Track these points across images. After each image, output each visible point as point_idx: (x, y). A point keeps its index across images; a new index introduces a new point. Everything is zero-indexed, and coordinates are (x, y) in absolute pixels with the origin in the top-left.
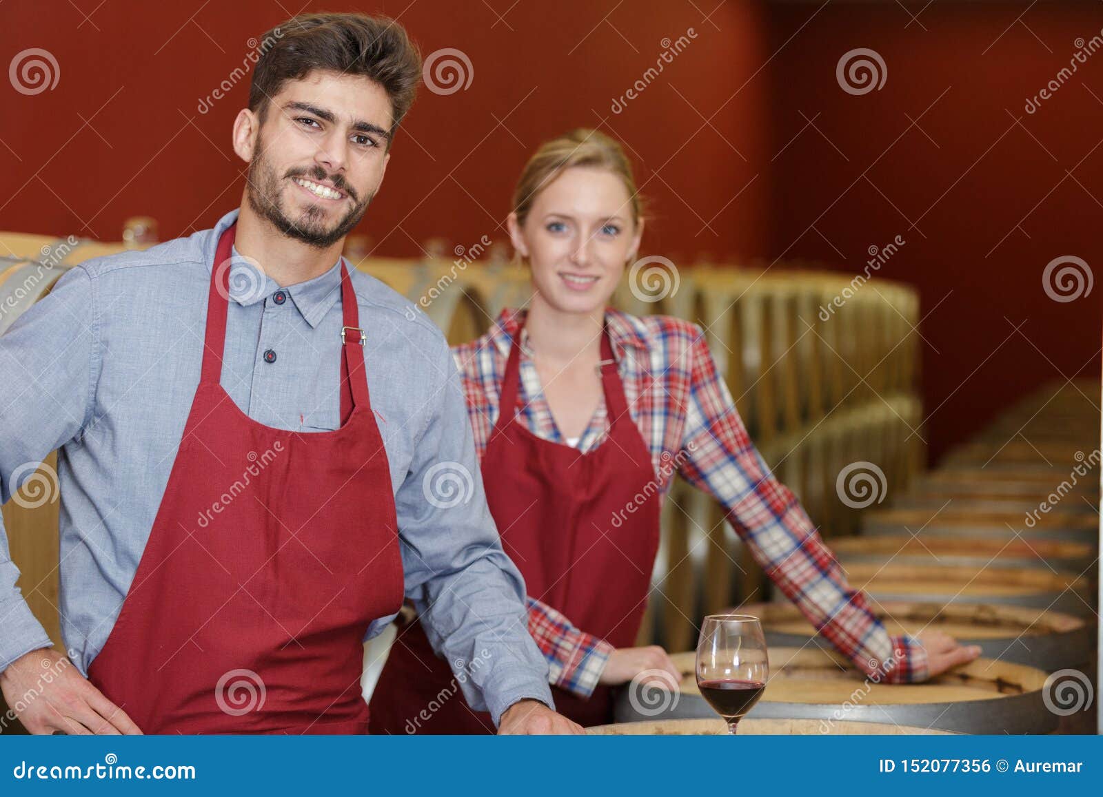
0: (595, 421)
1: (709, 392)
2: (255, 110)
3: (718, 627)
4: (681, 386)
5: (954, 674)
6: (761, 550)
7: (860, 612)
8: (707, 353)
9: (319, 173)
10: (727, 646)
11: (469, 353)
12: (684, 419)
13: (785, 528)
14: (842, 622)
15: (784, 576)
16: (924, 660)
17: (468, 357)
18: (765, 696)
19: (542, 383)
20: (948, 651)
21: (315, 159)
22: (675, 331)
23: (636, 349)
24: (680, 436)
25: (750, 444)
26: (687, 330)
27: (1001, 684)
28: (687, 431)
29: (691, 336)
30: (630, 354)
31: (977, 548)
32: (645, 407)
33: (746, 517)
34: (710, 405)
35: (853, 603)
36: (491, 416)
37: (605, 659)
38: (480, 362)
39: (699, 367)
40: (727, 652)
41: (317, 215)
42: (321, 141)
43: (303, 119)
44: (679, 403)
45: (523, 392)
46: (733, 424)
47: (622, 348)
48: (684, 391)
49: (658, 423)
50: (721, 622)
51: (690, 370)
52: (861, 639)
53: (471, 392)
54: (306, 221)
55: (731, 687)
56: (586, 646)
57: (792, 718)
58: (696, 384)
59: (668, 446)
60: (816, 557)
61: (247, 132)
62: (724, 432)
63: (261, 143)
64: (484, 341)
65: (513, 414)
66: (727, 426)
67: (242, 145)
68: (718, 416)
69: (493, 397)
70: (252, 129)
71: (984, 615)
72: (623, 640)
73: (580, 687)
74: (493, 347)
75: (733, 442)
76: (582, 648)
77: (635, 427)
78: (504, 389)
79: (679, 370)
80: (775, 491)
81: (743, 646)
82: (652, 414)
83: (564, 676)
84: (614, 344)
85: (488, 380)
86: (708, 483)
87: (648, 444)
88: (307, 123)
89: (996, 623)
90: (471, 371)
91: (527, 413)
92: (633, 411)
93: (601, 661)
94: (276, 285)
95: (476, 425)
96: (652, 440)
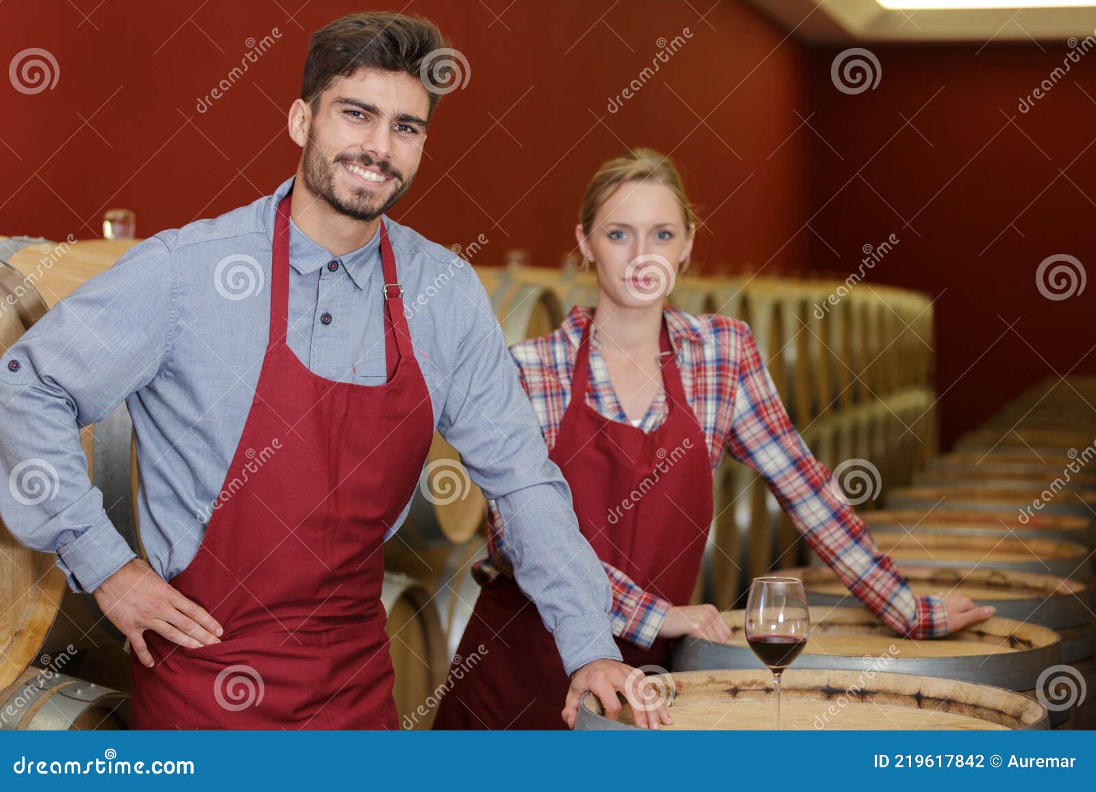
0: (655, 405)
1: (755, 380)
2: (309, 101)
3: (765, 588)
4: (731, 375)
5: (970, 630)
6: (801, 520)
7: (888, 575)
8: (753, 346)
9: (366, 160)
10: (773, 605)
11: (544, 344)
12: (734, 404)
13: (821, 499)
14: (871, 583)
15: (821, 542)
16: (945, 618)
17: (544, 348)
18: (806, 649)
19: (607, 369)
20: (966, 610)
21: (361, 147)
22: (726, 327)
23: (692, 342)
24: (730, 419)
25: (791, 426)
26: (735, 326)
27: (1013, 641)
28: (736, 415)
29: (738, 331)
30: (685, 345)
31: (988, 521)
32: (700, 393)
33: (787, 490)
34: (756, 391)
35: (882, 566)
36: (564, 400)
37: (664, 615)
38: (554, 352)
39: (747, 359)
40: (773, 609)
41: (365, 197)
42: (368, 131)
43: (351, 112)
44: (729, 390)
45: (592, 379)
46: (777, 408)
47: (679, 340)
48: (734, 379)
49: (711, 407)
50: (768, 584)
51: (738, 361)
52: (888, 598)
53: (547, 379)
54: (356, 202)
55: (775, 641)
56: (648, 604)
57: (829, 669)
58: (744, 373)
59: (719, 427)
60: (849, 526)
61: (301, 120)
62: (768, 415)
63: (315, 131)
64: (557, 334)
65: (584, 397)
66: (771, 411)
67: (297, 131)
68: (763, 401)
69: (565, 383)
70: (305, 117)
71: (997, 579)
72: (680, 599)
73: (641, 639)
74: (565, 339)
75: (777, 424)
76: (643, 605)
77: (691, 411)
78: (574, 377)
79: (729, 361)
80: (813, 467)
81: (787, 605)
82: (706, 399)
83: (627, 630)
84: (672, 338)
85: (561, 368)
86: (754, 460)
87: (702, 426)
88: (354, 114)
89: (1007, 586)
90: (546, 360)
91: (595, 397)
92: (689, 397)
93: (660, 617)
94: (330, 255)
95: (551, 408)
96: (705, 423)
